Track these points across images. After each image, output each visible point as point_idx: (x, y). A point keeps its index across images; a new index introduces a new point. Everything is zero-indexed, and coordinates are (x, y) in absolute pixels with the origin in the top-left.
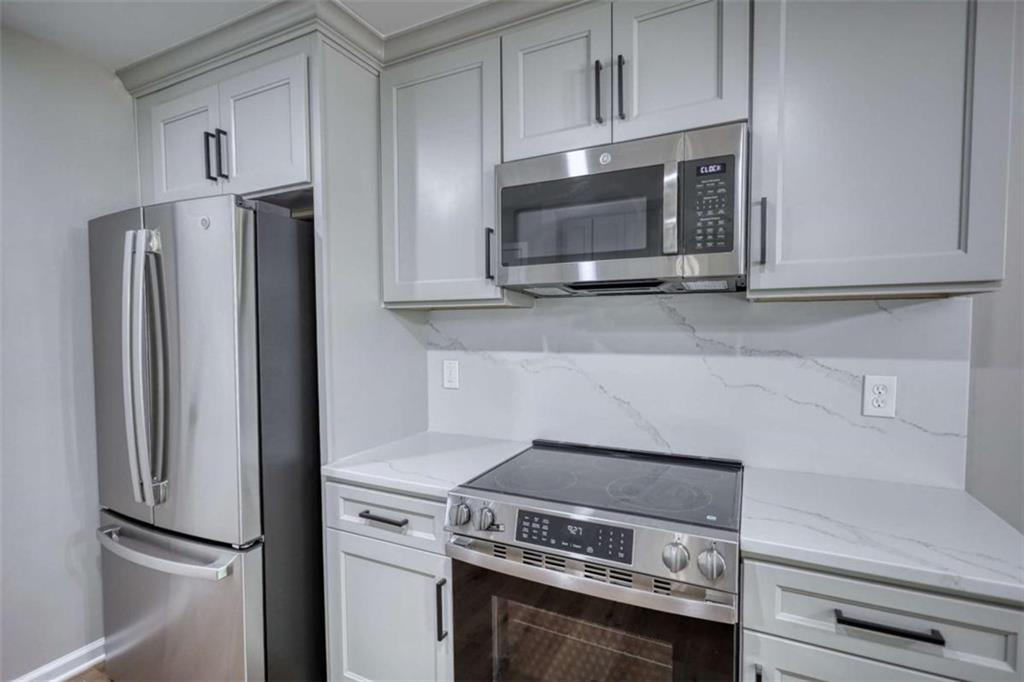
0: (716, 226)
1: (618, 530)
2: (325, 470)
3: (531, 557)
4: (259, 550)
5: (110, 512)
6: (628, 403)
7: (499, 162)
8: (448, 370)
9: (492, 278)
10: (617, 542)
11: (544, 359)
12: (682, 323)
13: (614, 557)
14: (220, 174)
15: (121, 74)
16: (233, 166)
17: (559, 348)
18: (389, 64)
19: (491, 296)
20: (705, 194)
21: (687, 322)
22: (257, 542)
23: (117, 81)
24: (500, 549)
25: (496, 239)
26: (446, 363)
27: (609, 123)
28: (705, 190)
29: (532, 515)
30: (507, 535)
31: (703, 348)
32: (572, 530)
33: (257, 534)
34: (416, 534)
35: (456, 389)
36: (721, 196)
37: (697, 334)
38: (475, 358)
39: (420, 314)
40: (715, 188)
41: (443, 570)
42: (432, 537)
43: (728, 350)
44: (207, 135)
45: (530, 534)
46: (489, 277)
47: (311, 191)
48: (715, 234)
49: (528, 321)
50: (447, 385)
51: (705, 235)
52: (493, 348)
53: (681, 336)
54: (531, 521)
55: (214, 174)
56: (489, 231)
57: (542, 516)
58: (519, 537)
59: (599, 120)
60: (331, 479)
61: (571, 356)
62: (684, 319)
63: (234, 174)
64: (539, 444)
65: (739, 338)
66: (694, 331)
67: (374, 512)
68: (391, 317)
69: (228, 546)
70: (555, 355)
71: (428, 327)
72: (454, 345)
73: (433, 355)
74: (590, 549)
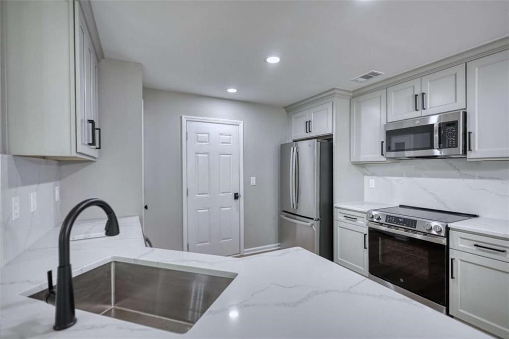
0: (452, 140)
1: (413, 220)
2: (334, 205)
3: (390, 226)
4: (319, 221)
5: (284, 211)
6: (435, 194)
7: (386, 123)
8: (371, 182)
9: (383, 155)
10: (412, 223)
11: (404, 179)
12: (455, 168)
13: (411, 227)
14: (309, 131)
15: (285, 108)
16: (312, 130)
17: (409, 176)
18: (353, 97)
19: (383, 160)
20: (449, 131)
21: (457, 168)
22: (318, 220)
23: (284, 110)
24: (382, 224)
25: (384, 144)
26: (371, 180)
27: (420, 111)
28: (449, 130)
29: (390, 216)
30: (383, 221)
31: (462, 176)
32: (400, 220)
33: (319, 217)
34: (358, 222)
35: (373, 188)
36: (453, 132)
37: (461, 172)
38: (381, 179)
39: (362, 165)
40: (452, 130)
41: (366, 231)
42: (363, 223)
43: (473, 177)
44: (306, 122)
45: (389, 221)
46: (382, 155)
47: (332, 135)
48: (452, 143)
49: (398, 167)
50: (370, 187)
51: (449, 143)
52: (386, 176)
53: (455, 172)
54: (390, 217)
55: (308, 131)
56: (382, 142)
57: (392, 217)
58: (386, 221)
59: (417, 110)
60: (336, 207)
61: (414, 178)
62: (455, 167)
63: (312, 131)
64: (401, 206)
65: (477, 173)
66: (459, 170)
67: (347, 216)
68: (353, 166)
69: (312, 219)
70: (408, 178)
71: (364, 169)
72: (373, 175)
73: (366, 178)
74: (405, 225)
